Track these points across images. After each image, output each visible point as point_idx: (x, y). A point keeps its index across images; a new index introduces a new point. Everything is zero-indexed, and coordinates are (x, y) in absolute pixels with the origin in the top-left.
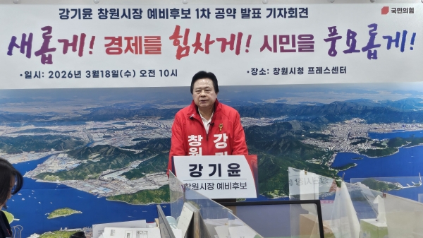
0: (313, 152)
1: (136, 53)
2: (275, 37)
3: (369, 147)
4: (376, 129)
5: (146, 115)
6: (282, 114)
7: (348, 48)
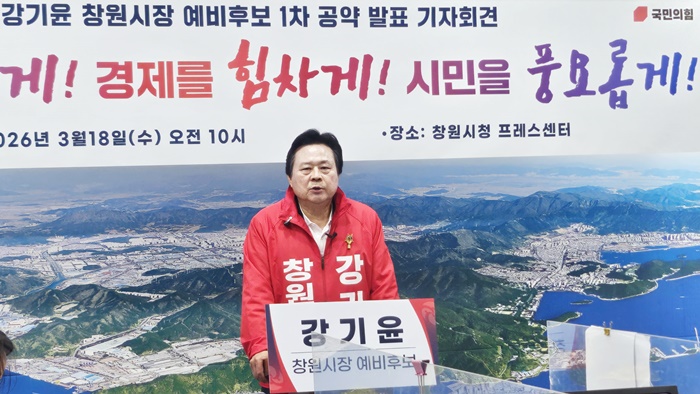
0: (498, 291)
1: (162, 95)
2: (435, 64)
3: (603, 280)
4: (614, 244)
5: (171, 221)
6: (439, 218)
7: (573, 87)
